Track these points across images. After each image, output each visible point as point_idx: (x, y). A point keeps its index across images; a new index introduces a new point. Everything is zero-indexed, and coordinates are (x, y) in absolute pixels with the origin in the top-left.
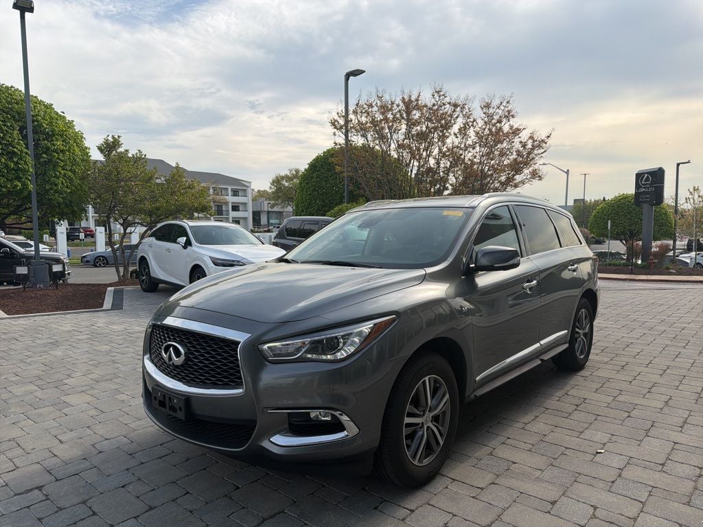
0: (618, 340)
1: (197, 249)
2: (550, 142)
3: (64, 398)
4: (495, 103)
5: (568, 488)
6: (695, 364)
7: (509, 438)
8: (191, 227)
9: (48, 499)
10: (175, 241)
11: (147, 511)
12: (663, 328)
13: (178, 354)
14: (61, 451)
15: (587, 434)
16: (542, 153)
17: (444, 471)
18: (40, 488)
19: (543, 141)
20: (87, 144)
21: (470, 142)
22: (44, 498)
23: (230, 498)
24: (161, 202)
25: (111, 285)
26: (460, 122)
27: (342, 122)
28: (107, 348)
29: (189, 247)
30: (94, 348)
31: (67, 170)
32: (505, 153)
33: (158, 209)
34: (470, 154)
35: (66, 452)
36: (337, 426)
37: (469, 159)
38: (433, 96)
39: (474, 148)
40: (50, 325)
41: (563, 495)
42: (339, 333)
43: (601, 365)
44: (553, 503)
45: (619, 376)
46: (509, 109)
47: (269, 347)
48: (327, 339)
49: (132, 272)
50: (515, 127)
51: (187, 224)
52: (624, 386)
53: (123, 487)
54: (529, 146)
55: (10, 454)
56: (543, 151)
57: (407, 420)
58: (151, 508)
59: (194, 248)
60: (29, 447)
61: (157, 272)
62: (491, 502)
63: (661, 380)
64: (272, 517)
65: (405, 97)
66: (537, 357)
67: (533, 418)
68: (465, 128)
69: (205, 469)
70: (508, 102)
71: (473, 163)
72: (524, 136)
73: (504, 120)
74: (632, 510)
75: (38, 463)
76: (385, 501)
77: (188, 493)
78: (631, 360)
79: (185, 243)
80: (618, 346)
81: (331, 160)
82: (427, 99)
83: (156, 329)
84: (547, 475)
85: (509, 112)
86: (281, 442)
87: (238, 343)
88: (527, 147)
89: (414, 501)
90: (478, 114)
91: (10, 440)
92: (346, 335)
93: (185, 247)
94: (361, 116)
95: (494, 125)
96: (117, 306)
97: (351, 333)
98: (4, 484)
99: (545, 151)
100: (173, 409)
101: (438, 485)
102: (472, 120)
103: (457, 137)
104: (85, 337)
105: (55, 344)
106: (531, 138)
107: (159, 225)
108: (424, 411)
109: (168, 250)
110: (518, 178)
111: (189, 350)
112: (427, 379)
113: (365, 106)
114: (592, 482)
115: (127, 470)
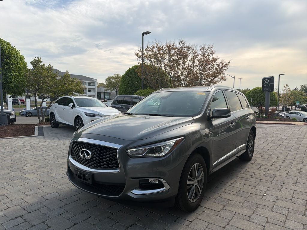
0: (263, 148)
1: (78, 109)
2: (229, 64)
3: (26, 176)
4: (206, 47)
5: (255, 210)
6: (296, 158)
7: (226, 190)
8: (75, 99)
9: (26, 221)
10: (68, 105)
11: (73, 226)
12: (280, 143)
13: (88, 154)
14: (27, 199)
15: (258, 187)
16: (226, 69)
17: (202, 205)
18: (21, 216)
19: (227, 64)
20: (25, 61)
21: (195, 64)
22: (24, 221)
23: (110, 218)
24: (60, 88)
25: (36, 125)
26: (191, 56)
27: (141, 54)
28: (39, 153)
29: (74, 108)
30: (34, 153)
31: (16, 73)
32: (211, 69)
33: (59, 90)
34: (196, 69)
35: (31, 200)
36: (161, 185)
37: (195, 71)
38: (180, 44)
39: (197, 67)
40: (11, 143)
41: (253, 213)
42: (161, 144)
43: (258, 159)
44: (250, 217)
45: (266, 163)
46: (212, 50)
47: (130, 151)
48: (155, 147)
49: (46, 119)
50: (215, 58)
51: (73, 97)
52: (269, 167)
53: (60, 215)
55: (3, 202)
56: (226, 68)
57: (188, 182)
58: (75, 224)
59: (76, 108)
60: (12, 198)
61: (59, 119)
62: (224, 217)
63: (283, 165)
64: (130, 226)
65: (168, 44)
66: (234, 155)
67: (234, 181)
68: (194, 58)
69: (96, 206)
70: (211, 47)
71: (197, 73)
72: (218, 62)
73: (210, 55)
74: (283, 218)
75: (18, 205)
76: (179, 218)
77: (91, 217)
78: (270, 156)
79: (73, 106)
80: (264, 151)
81: (136, 70)
82: (177, 45)
83: (75, 144)
84: (245, 205)
85: (212, 51)
86: (136, 192)
88: (220, 66)
89: (192, 217)
90: (199, 52)
91: (2, 195)
92: (164, 146)
93: (72, 108)
94: (149, 52)
95: (205, 57)
96: (41, 134)
97: (166, 145)
98: (4, 215)
99: (227, 69)
100: (85, 179)
101: (200, 210)
102: (197, 55)
103: (190, 62)
104: (29, 148)
105: (15, 152)
106: (221, 62)
107: (59, 98)
108: (194, 179)
109: (64, 109)
110: (216, 80)
111: (93, 152)
112: (195, 164)
113: (151, 47)
114: (264, 207)
115: (61, 207)
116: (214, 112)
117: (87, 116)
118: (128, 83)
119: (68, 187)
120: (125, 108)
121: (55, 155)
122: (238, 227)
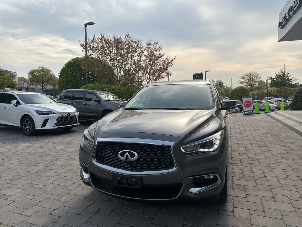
1: (24, 106)
2: (175, 60)
4: (153, 43)
5: (271, 191)
7: (232, 177)
10: (10, 103)
13: (132, 155)
15: (254, 171)
16: (172, 65)
19: (172, 60)
23: (154, 224)
27: (85, 44)
29: (19, 106)
35: (38, 221)
38: (126, 37)
41: (273, 194)
44: (273, 198)
45: (240, 149)
48: (204, 143)
50: (161, 54)
51: (15, 93)
52: (246, 152)
54: (167, 62)
56: (172, 64)
62: (255, 202)
63: (254, 149)
67: (231, 168)
69: (126, 214)
70: (157, 43)
72: (164, 58)
76: (219, 210)
79: (16, 104)
82: (124, 39)
85: (159, 47)
86: (193, 191)
87: (170, 146)
89: (229, 207)
92: (215, 139)
93: (16, 106)
99: (173, 65)
100: (129, 184)
106: (167, 59)
109: (4, 108)
113: (98, 39)
115: (86, 222)
117: (39, 114)
118: (70, 77)
119: (72, 197)
120: (76, 104)
121: (21, 162)
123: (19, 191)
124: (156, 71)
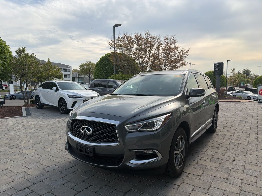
0: (222, 122)
1: (61, 92)
2: (188, 52)
3: (24, 152)
4: (169, 38)
5: (229, 173)
6: (251, 129)
7: (201, 157)
8: (58, 83)
9: (33, 192)
10: (51, 89)
11: (77, 194)
12: (235, 117)
13: (89, 130)
14: (29, 172)
15: (227, 154)
16: (186, 56)
17: (184, 171)
18: (28, 188)
19: (186, 52)
20: (11, 50)
21: (160, 52)
22: (31, 192)
23: (109, 186)
24: (43, 74)
25: (23, 106)
26: (156, 45)
27: (113, 44)
28: (31, 131)
30: (27, 131)
31: (3, 61)
32: (173, 56)
33: (42, 76)
34: (161, 56)
35: (33, 173)
36: (155, 155)
37: (160, 58)
38: (146, 35)
39: (162, 54)
40: (3, 123)
41: (229, 176)
42: (154, 120)
43: (221, 131)
44: (227, 179)
45: (228, 134)
46: (174, 40)
47: (127, 127)
48: (148, 123)
49: (31, 101)
50: (176, 47)
52: (232, 137)
53: (63, 185)
54: (181, 53)
55: (9, 175)
56: (186, 55)
57: (176, 152)
58: (78, 192)
59: (59, 91)
60: (16, 172)
61: (43, 100)
62: (205, 180)
63: (242, 135)
64: (128, 192)
65: (136, 35)
66: (205, 128)
67: (206, 150)
68: (158, 47)
69: (93, 176)
70: (173, 38)
71: (161, 60)
72: (179, 50)
73: (173, 44)
74: (254, 180)
75: (23, 178)
76: (168, 183)
77: (91, 185)
78: (230, 128)
79: (56, 89)
80: (224, 124)
81: (109, 58)
82: (144, 36)
84: (220, 169)
85: (174, 41)
86: (134, 162)
87: (116, 125)
88: (181, 54)
89: (179, 181)
90: (163, 42)
91: (6, 170)
92: (157, 121)
93: (56, 91)
94: (120, 42)
95: (168, 46)
96: (29, 114)
98: (12, 187)
101: (184, 176)
102: (161, 44)
103: (156, 50)
104: (20, 127)
105: (9, 130)
106: (182, 51)
107: (43, 83)
108: (179, 149)
109: (49, 92)
110: (178, 65)
111: (94, 129)
112: (180, 137)
113: (122, 38)
114: (236, 171)
115: (62, 178)
116: (191, 92)
117: (70, 97)
118: (102, 69)
119: (64, 160)
120: (101, 90)
121: (46, 133)
122: (219, 188)
123: (34, 151)
124: (171, 62)
